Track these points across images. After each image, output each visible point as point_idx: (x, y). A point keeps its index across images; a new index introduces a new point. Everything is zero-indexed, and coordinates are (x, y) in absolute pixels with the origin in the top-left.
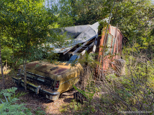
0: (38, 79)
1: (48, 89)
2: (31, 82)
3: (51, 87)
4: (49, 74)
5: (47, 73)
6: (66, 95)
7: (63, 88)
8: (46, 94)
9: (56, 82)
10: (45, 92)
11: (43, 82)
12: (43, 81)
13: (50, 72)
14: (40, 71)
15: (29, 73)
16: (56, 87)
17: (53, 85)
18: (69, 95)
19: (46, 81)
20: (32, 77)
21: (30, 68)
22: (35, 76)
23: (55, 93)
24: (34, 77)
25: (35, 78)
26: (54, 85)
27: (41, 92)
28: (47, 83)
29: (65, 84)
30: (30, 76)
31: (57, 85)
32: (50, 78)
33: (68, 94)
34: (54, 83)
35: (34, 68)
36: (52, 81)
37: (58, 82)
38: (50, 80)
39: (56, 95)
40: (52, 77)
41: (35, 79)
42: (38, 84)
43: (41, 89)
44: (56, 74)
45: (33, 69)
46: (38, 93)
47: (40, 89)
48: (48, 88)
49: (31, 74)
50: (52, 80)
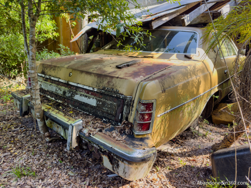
0: (77, 97)
1: (108, 133)
2: (57, 106)
3: (121, 126)
4: (112, 77)
5: (106, 76)
6: (171, 154)
7: (164, 133)
8: (104, 153)
9: (142, 107)
10: (98, 144)
11: (92, 107)
12: (93, 102)
13: (114, 72)
14: (82, 72)
15: (53, 82)
16: (141, 125)
17: (127, 119)
18: (182, 155)
19: (104, 104)
20: (60, 93)
21: (55, 66)
22: (67, 89)
23: (138, 153)
24: (64, 93)
25: (68, 95)
26: (131, 120)
27: (86, 144)
28: (105, 109)
29: (170, 117)
30: (53, 88)
31: (143, 119)
32: (117, 92)
33: (177, 150)
34: (133, 113)
35: (66, 66)
36: (124, 102)
37: (149, 106)
38: (118, 98)
39: (144, 160)
40: (123, 89)
41: (68, 98)
42: (77, 114)
43: (86, 131)
44: (139, 79)
45: (63, 67)
46: (75, 144)
47: (81, 131)
48: (111, 130)
49: (58, 83)
50: (124, 99)
